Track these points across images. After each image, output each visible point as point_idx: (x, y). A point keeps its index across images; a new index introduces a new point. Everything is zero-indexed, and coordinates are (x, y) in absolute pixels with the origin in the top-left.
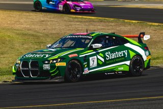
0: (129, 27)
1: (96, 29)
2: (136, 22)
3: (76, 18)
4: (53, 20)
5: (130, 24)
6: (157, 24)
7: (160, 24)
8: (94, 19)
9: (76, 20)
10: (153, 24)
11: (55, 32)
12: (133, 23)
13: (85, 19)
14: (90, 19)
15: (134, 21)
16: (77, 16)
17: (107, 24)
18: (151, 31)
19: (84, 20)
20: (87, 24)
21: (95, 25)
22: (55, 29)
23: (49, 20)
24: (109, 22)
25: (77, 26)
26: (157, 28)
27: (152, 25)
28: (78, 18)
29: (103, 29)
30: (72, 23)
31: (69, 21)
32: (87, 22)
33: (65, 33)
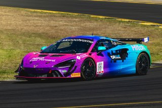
0: (95, 24)
1: (57, 25)
2: (104, 17)
3: (34, 12)
4: (8, 14)
5: (96, 20)
6: (128, 20)
7: (131, 20)
8: (55, 14)
9: (35, 14)
10: (123, 20)
11: (10, 28)
12: (99, 18)
13: (45, 13)
14: (50, 13)
15: (101, 17)
16: (36, 10)
17: (70, 19)
18: (120, 28)
19: (44, 15)
20: (47, 19)
21: (56, 21)
22: (10, 24)
23: (3, 13)
24: (72, 17)
25: (35, 22)
26: (127, 24)
27: (121, 21)
28: (37, 12)
29: (66, 25)
30: (30, 18)
31: (27, 16)
32: (47, 16)
33: (22, 29)
